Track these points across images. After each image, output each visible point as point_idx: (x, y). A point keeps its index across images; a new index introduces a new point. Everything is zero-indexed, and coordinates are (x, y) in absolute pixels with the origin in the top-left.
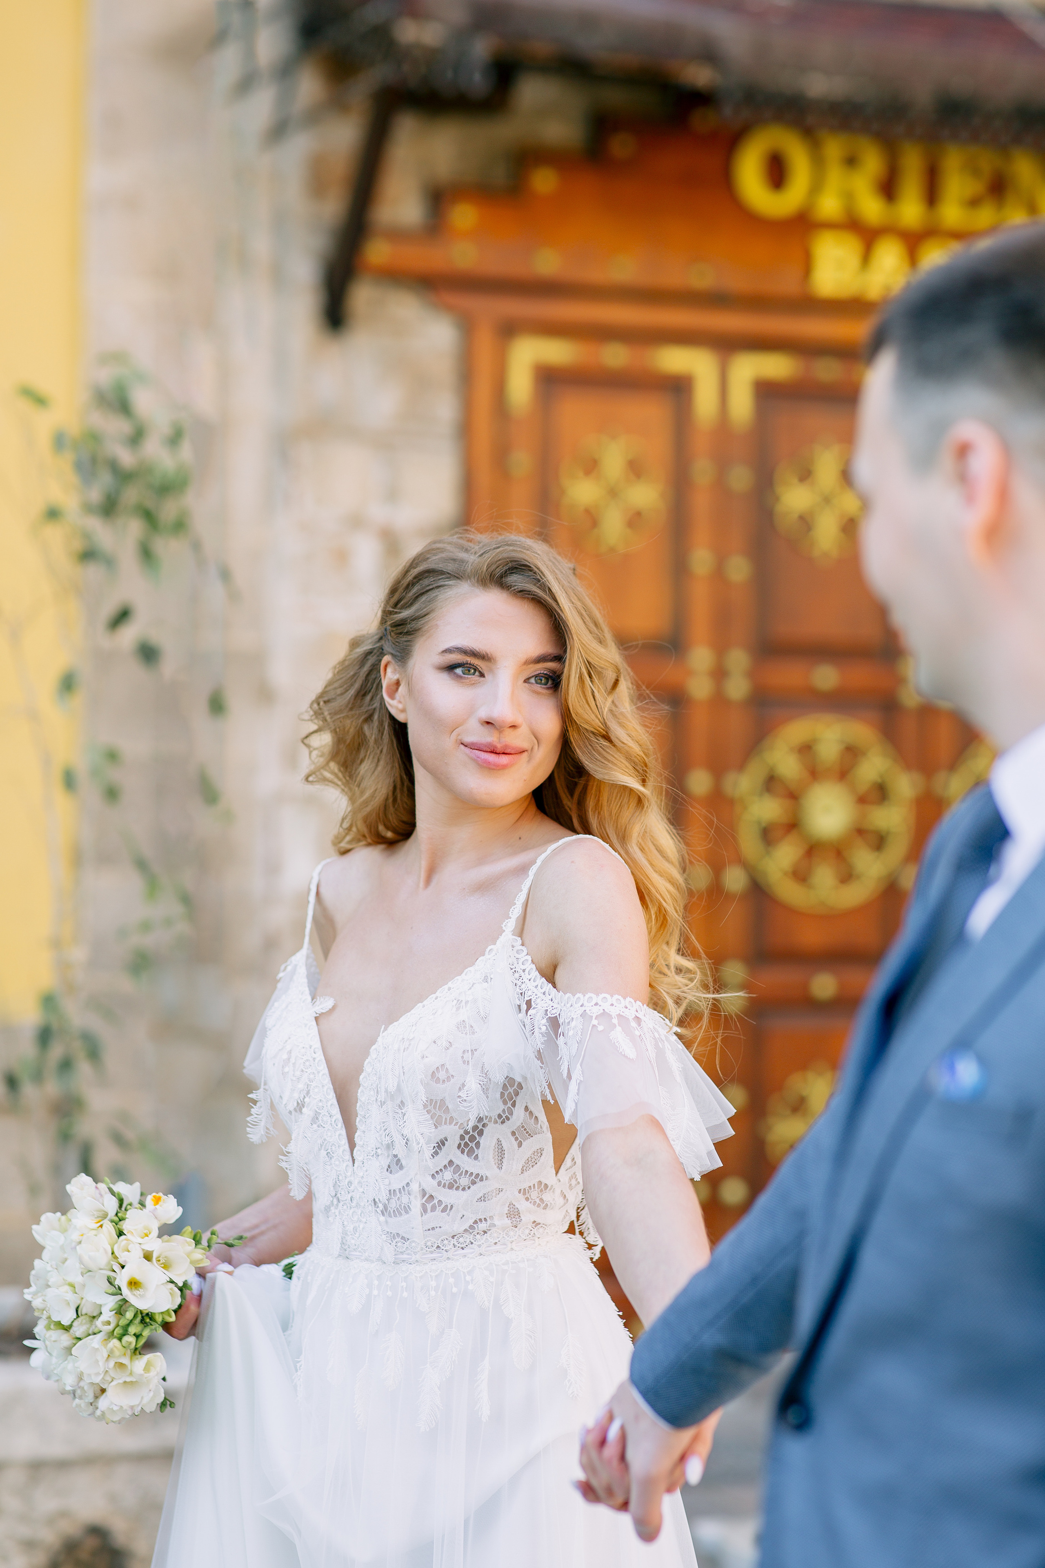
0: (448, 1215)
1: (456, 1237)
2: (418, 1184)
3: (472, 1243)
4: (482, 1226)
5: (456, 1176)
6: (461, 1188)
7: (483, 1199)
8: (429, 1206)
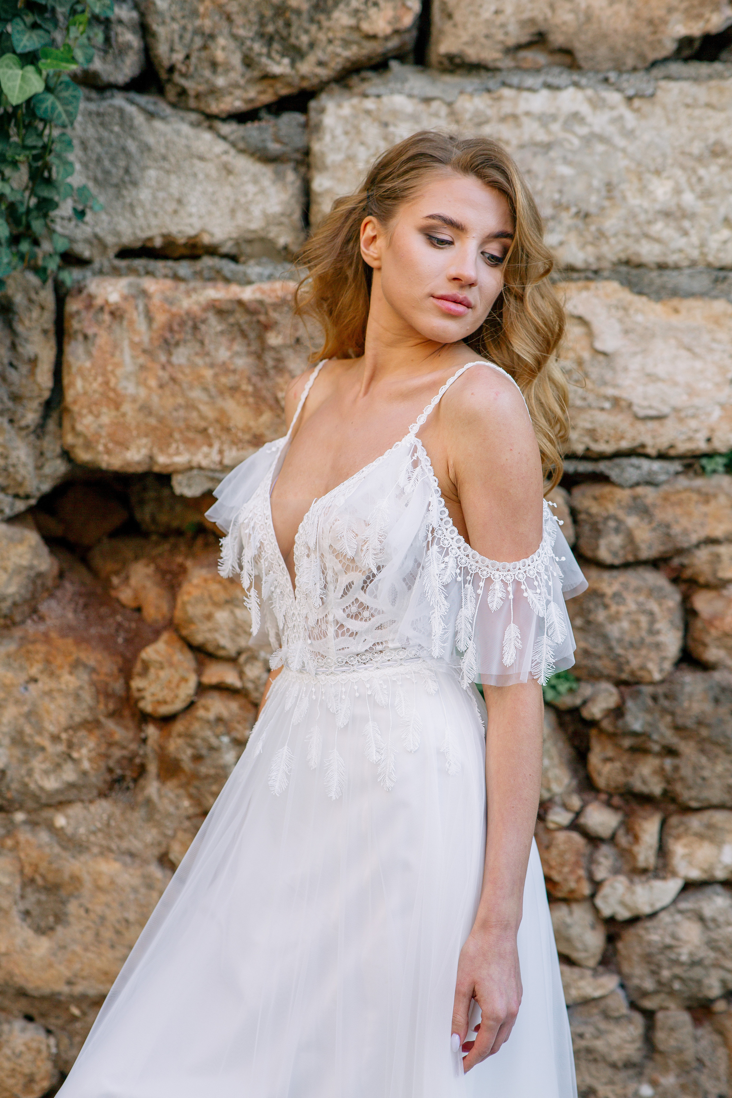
0: (354, 639)
1: (359, 655)
2: (333, 616)
3: (371, 660)
4: (379, 648)
5: (360, 610)
6: (364, 620)
7: (380, 627)
8: (340, 632)
